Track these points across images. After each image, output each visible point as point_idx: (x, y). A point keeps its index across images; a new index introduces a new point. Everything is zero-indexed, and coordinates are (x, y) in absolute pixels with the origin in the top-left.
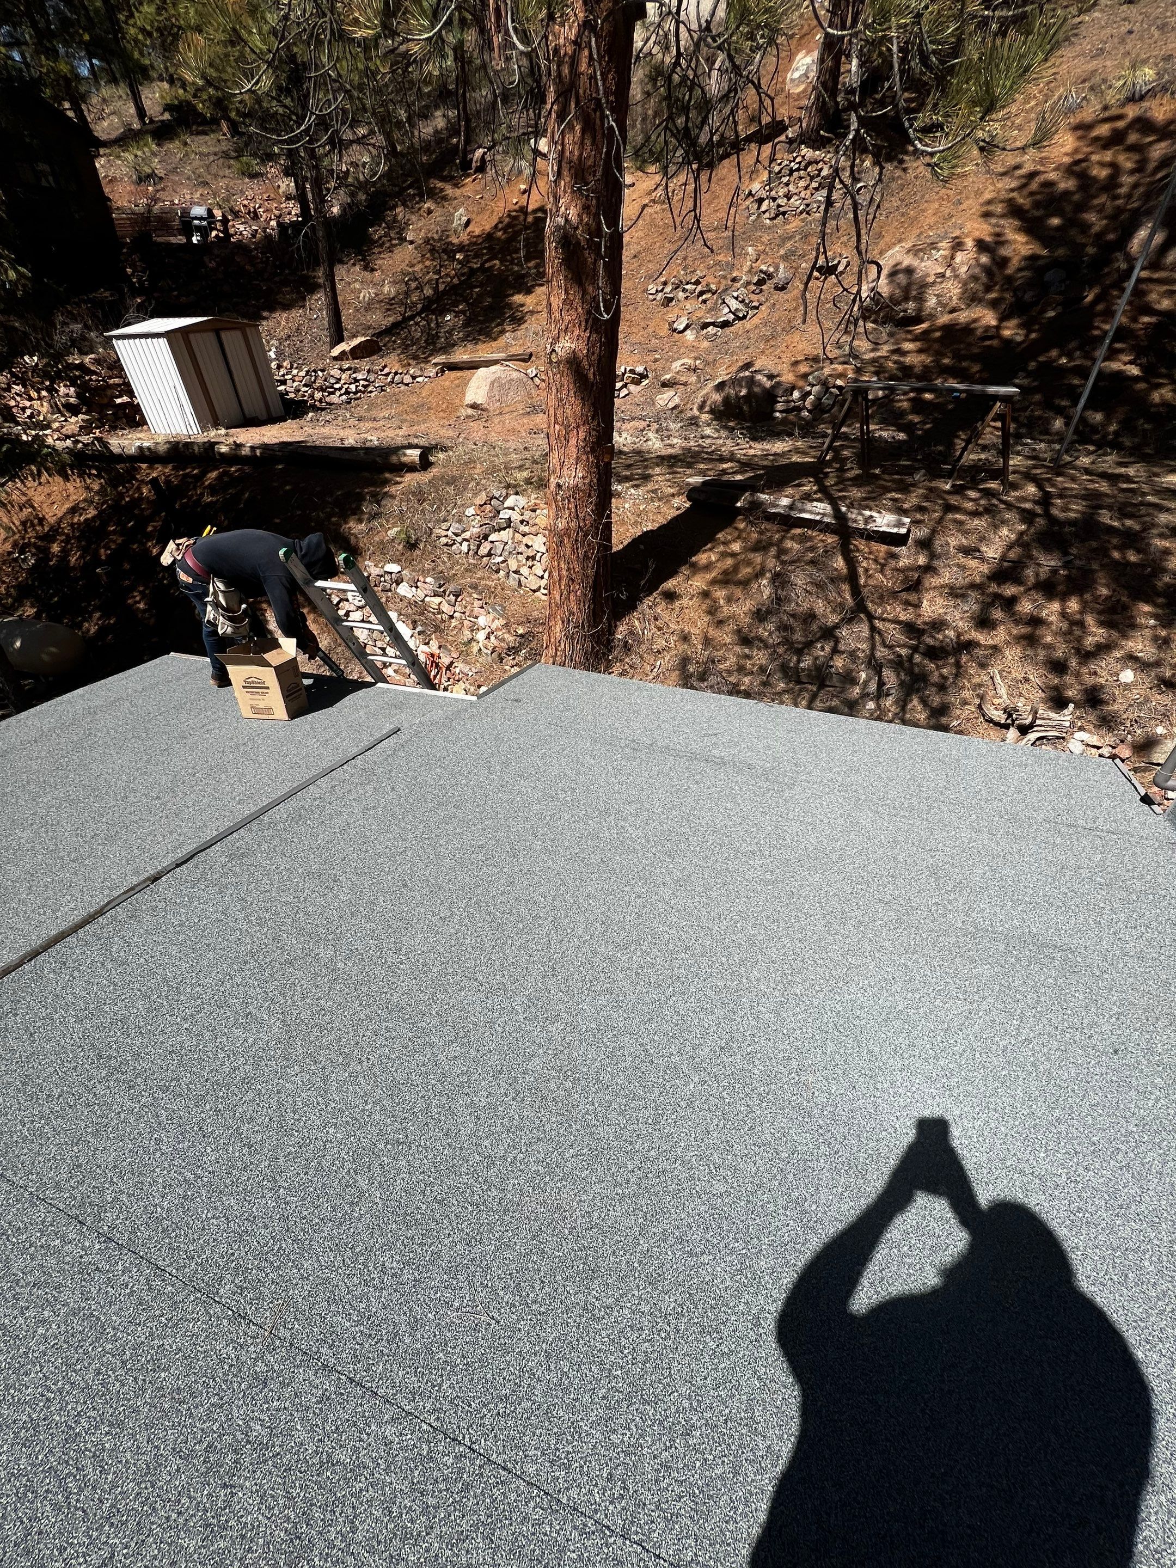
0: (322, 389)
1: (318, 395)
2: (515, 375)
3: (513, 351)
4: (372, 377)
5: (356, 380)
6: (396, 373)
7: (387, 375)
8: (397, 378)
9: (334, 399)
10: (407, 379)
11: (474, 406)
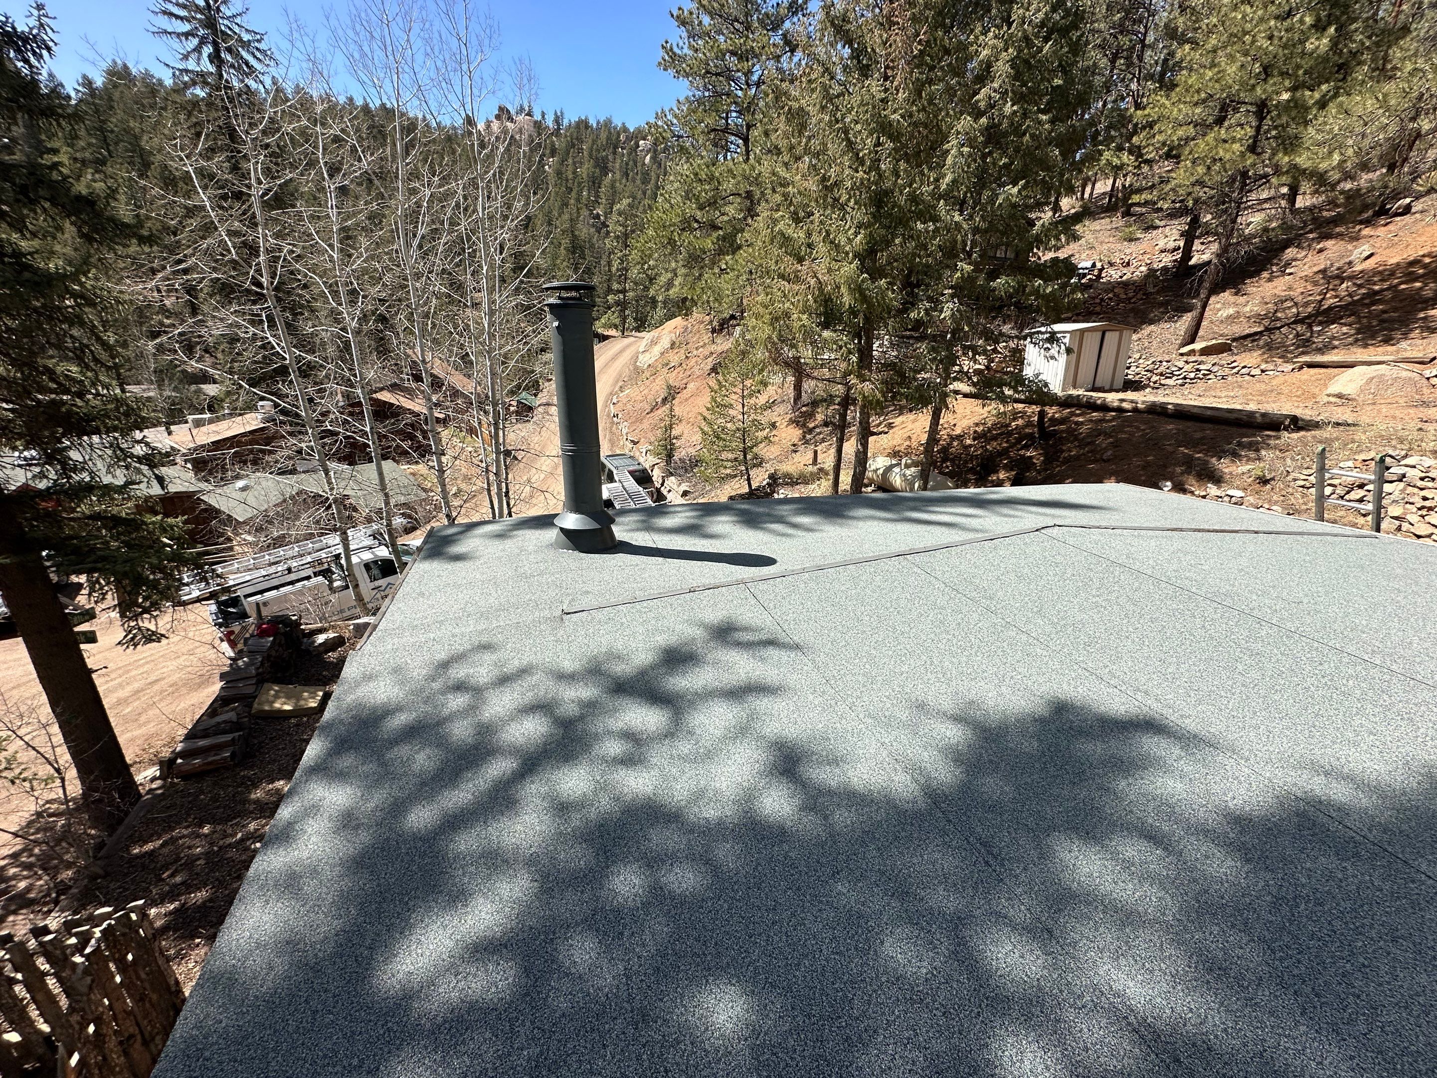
0: (1161, 374)
1: (1155, 378)
2: (1404, 374)
3: (1408, 354)
4: (1215, 369)
5: (1198, 370)
6: (1244, 367)
7: (1234, 368)
8: (1244, 371)
9: (1168, 381)
10: (1256, 372)
11: (1340, 396)
